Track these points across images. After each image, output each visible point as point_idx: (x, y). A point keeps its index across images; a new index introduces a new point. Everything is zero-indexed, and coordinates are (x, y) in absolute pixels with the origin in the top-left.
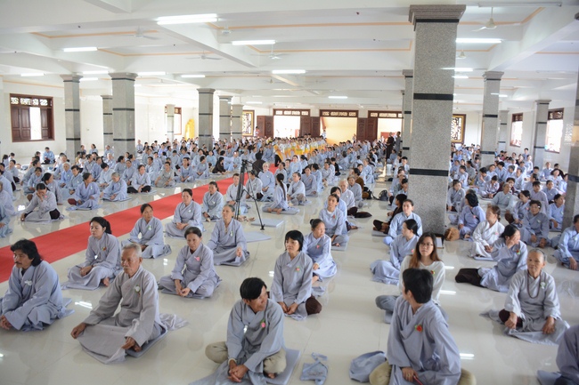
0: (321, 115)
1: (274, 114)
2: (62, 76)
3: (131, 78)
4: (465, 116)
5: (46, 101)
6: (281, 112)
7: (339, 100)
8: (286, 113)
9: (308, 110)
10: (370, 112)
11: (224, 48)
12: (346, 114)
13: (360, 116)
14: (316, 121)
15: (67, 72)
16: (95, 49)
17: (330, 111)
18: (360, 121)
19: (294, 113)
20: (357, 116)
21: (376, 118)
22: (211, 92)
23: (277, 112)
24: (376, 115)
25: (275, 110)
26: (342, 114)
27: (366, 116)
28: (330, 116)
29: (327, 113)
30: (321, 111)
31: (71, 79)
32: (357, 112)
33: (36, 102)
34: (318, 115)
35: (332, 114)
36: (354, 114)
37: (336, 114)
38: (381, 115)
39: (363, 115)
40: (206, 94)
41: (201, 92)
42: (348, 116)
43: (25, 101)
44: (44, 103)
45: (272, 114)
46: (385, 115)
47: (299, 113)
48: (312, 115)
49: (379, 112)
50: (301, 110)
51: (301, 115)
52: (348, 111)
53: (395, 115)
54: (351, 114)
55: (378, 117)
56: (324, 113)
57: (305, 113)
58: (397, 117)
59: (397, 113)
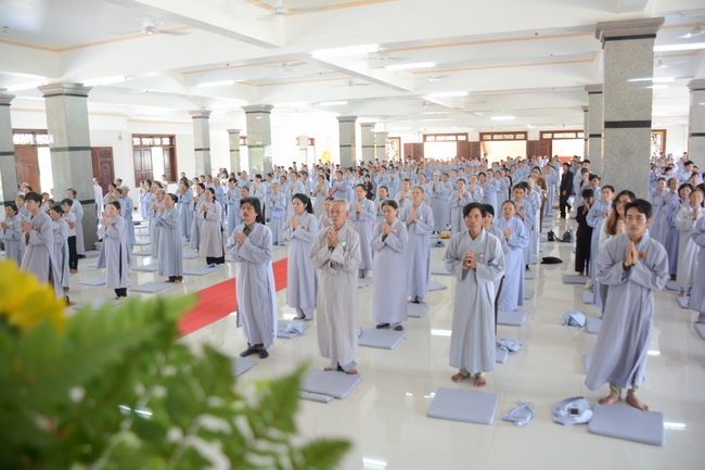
0: (481, 139)
1: (425, 140)
2: (191, 112)
3: (266, 110)
4: (664, 131)
5: (168, 139)
6: (433, 138)
7: (503, 120)
8: (438, 138)
9: (466, 134)
10: (542, 133)
11: (377, 74)
12: (512, 136)
13: (530, 139)
14: (476, 146)
15: (196, 108)
16: (231, 82)
17: (493, 134)
18: (530, 145)
19: (448, 138)
20: (526, 138)
21: (550, 141)
22: (352, 120)
23: (428, 138)
24: (549, 136)
25: (425, 136)
26: (507, 136)
27: (538, 139)
28: (492, 140)
29: (489, 137)
30: (482, 135)
31: (200, 115)
32: (525, 133)
33: (157, 141)
34: (478, 140)
35: (495, 137)
36: (522, 136)
37: (500, 137)
38: (556, 136)
39: (534, 136)
40: (347, 122)
41: (341, 120)
42: (515, 139)
43: (146, 141)
44: (166, 141)
45: (421, 141)
46: (561, 135)
47: (454, 138)
48: (470, 140)
49: (553, 132)
50: (456, 135)
51: (457, 140)
52: (515, 133)
53: (573, 135)
54: (518, 136)
55: (553, 138)
56: (485, 137)
57: (462, 138)
58: (577, 138)
59: (576, 132)
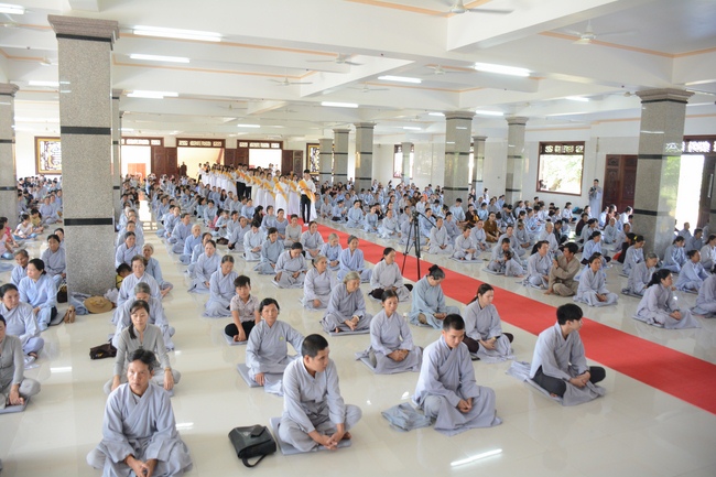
0: (178, 145)
9: (161, 139)
10: (239, 141)
12: (209, 143)
14: (172, 152)
17: (189, 140)
18: (229, 154)
19: (141, 142)
20: (223, 146)
21: (247, 149)
27: (235, 147)
28: (189, 146)
29: (185, 143)
32: (223, 141)
34: (174, 145)
35: (192, 143)
36: (219, 143)
37: (197, 143)
38: (251, 145)
39: (231, 145)
42: (212, 146)
46: (257, 145)
47: (147, 142)
48: (165, 145)
49: (249, 142)
50: (150, 139)
51: (150, 144)
52: (212, 141)
53: (267, 145)
54: (215, 144)
55: (249, 147)
56: (181, 143)
57: (157, 143)
58: (270, 148)
59: (270, 142)
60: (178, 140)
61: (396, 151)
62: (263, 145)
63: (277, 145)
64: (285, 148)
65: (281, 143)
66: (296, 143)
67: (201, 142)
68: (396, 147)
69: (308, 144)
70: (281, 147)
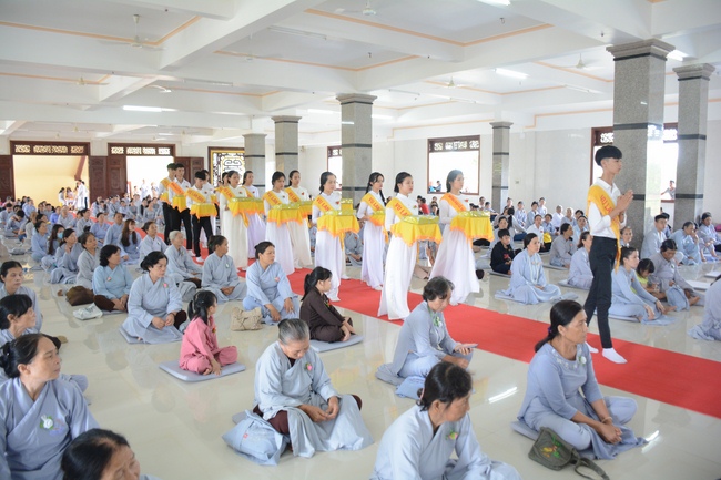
10: (111, 145)
12: (64, 149)
13: (93, 154)
17: (32, 144)
18: (96, 163)
20: (86, 153)
21: (123, 157)
24: (115, 151)
26: (56, 149)
27: (105, 153)
28: (32, 153)
29: (26, 149)
32: (86, 146)
34: (6, 151)
35: (37, 149)
36: (80, 149)
37: (45, 149)
38: (129, 150)
39: (99, 150)
42: (69, 153)
46: (137, 150)
49: (125, 146)
52: (69, 145)
53: (152, 151)
54: (74, 149)
55: (125, 154)
56: (18, 148)
58: (157, 154)
59: (157, 146)
60: (13, 144)
61: (330, 154)
62: (146, 150)
63: (167, 151)
64: (179, 153)
65: (172, 148)
66: (193, 146)
67: (51, 147)
68: (330, 149)
69: (210, 149)
70: (172, 153)
